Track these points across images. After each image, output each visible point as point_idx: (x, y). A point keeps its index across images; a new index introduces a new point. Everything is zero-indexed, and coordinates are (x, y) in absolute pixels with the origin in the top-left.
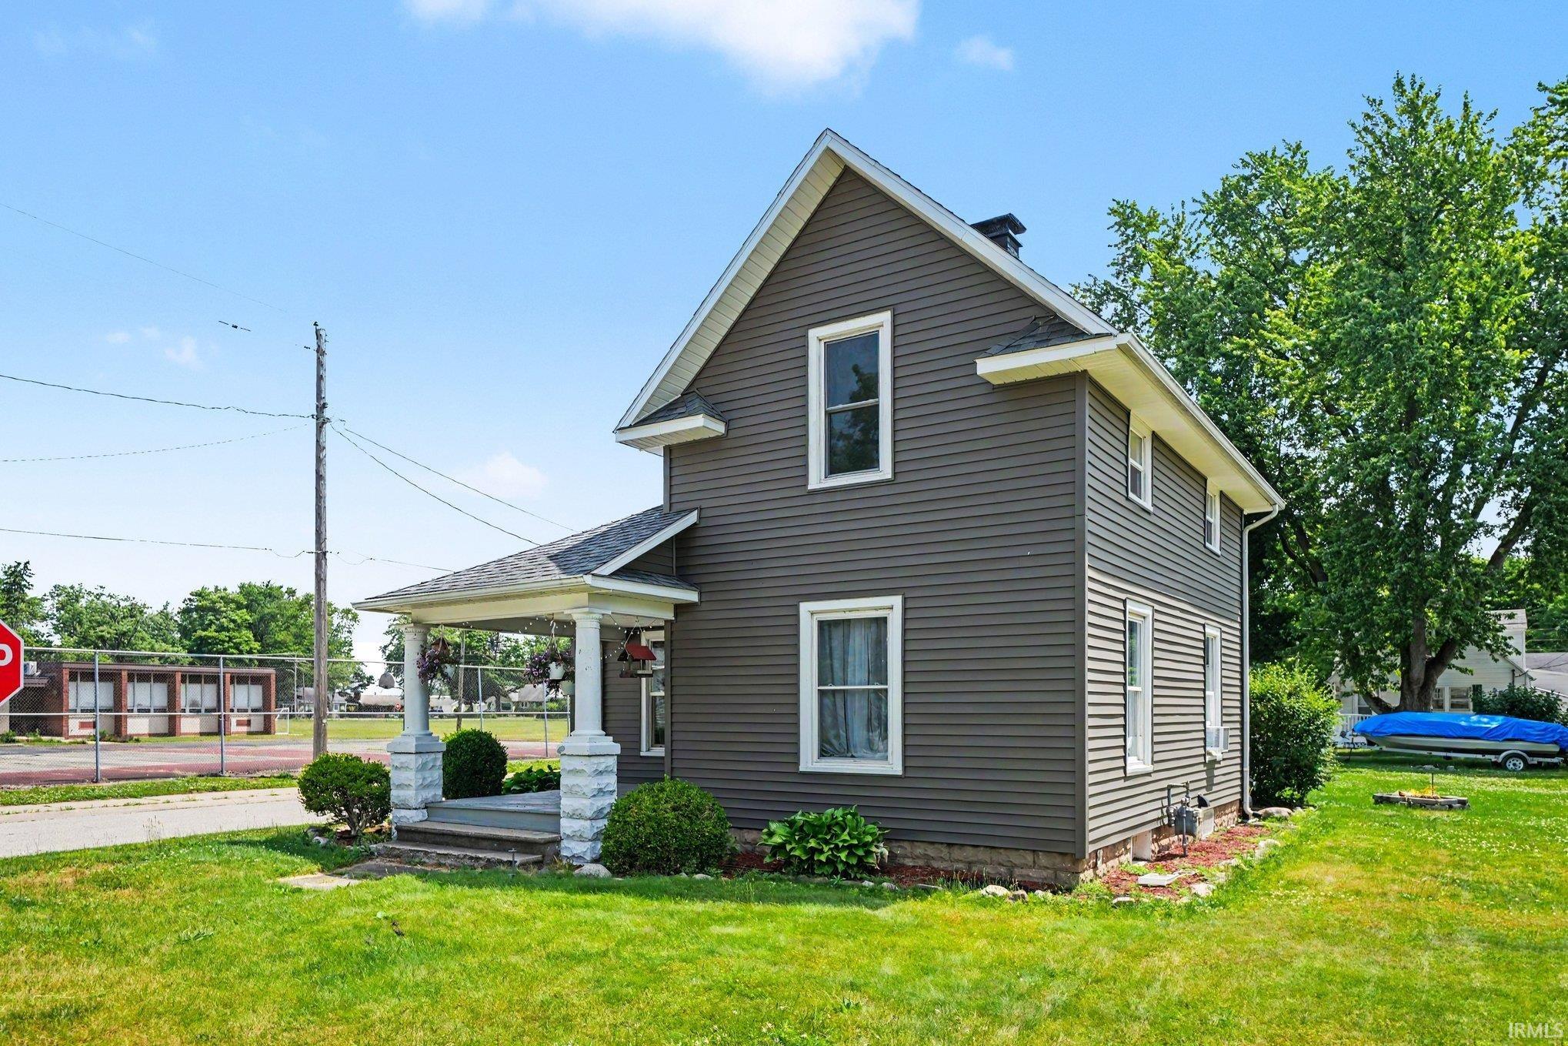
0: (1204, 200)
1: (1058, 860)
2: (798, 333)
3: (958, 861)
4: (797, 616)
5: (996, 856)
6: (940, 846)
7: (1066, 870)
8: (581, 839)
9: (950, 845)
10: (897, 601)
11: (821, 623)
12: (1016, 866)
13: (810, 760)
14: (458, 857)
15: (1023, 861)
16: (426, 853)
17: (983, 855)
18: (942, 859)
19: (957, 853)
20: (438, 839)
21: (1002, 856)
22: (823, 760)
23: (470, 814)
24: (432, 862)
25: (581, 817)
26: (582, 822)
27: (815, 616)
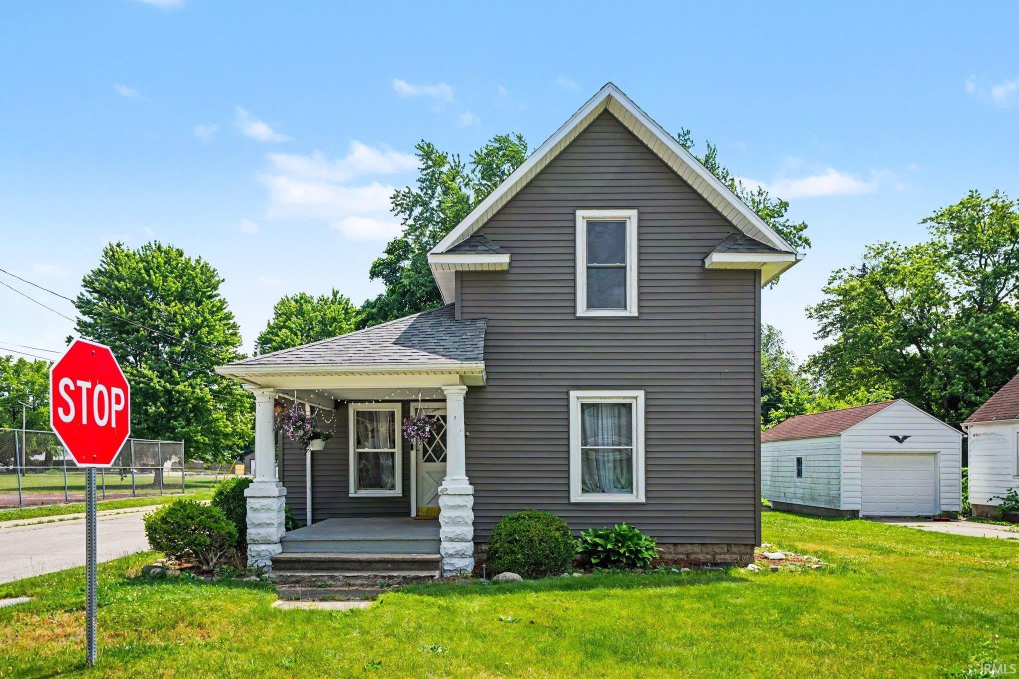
0: (476, 156)
1: (743, 549)
2: (570, 210)
3: (682, 553)
4: (568, 399)
5: (705, 549)
6: (669, 546)
7: (747, 554)
8: (463, 556)
9: (675, 544)
10: (641, 394)
11: (582, 405)
12: (717, 554)
13: (577, 495)
14: (369, 577)
15: (722, 551)
16: (332, 577)
17: (697, 549)
18: (670, 553)
19: (680, 549)
20: (327, 566)
21: (709, 549)
22: (585, 494)
23: (333, 545)
24: (339, 584)
25: (462, 540)
26: (466, 544)
27: (580, 400)
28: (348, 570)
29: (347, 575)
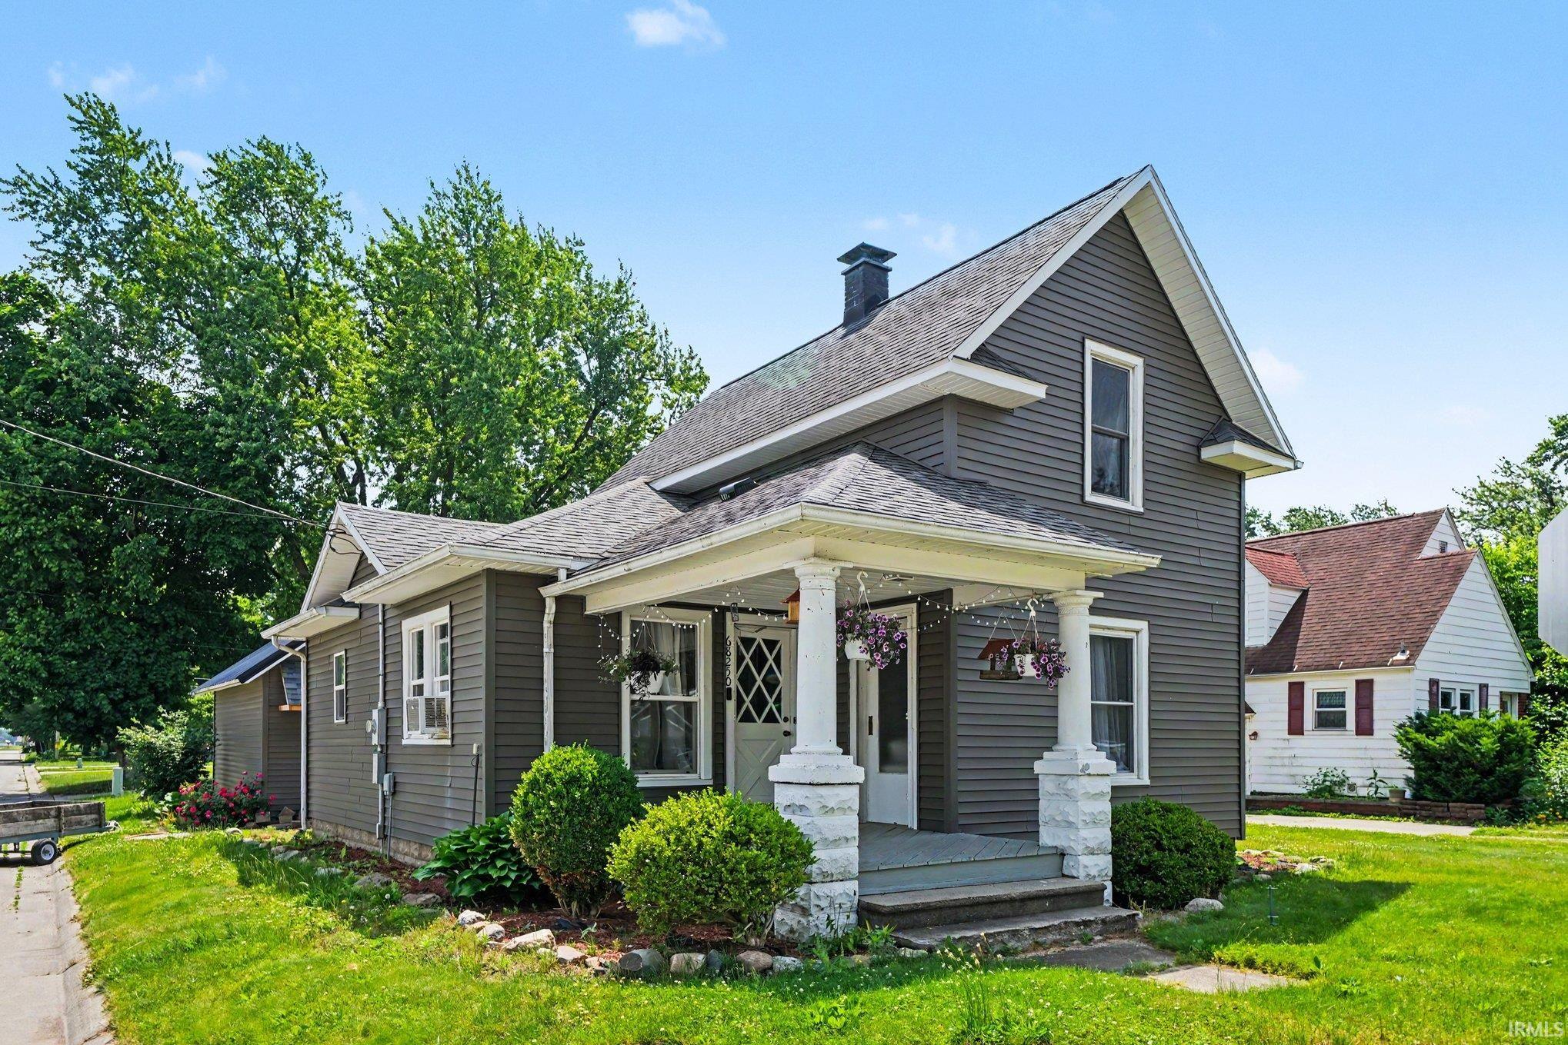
8: (1107, 878)
10: (1144, 626)
26: (1105, 858)
28: (1033, 915)
29: (1037, 925)
